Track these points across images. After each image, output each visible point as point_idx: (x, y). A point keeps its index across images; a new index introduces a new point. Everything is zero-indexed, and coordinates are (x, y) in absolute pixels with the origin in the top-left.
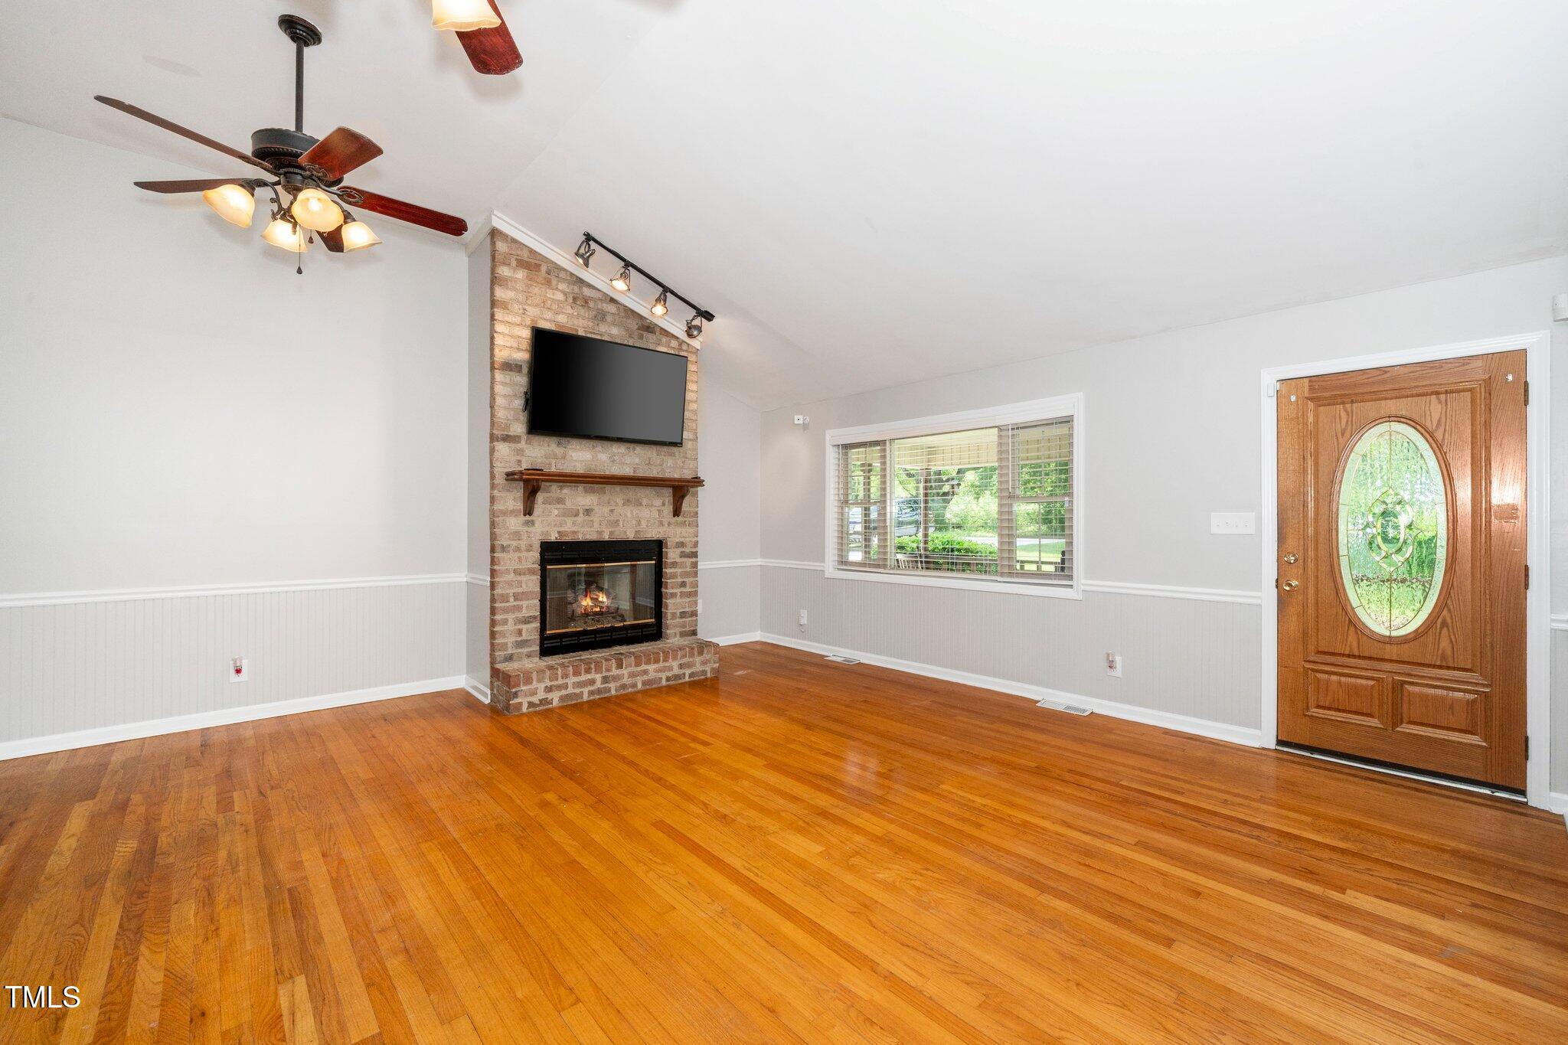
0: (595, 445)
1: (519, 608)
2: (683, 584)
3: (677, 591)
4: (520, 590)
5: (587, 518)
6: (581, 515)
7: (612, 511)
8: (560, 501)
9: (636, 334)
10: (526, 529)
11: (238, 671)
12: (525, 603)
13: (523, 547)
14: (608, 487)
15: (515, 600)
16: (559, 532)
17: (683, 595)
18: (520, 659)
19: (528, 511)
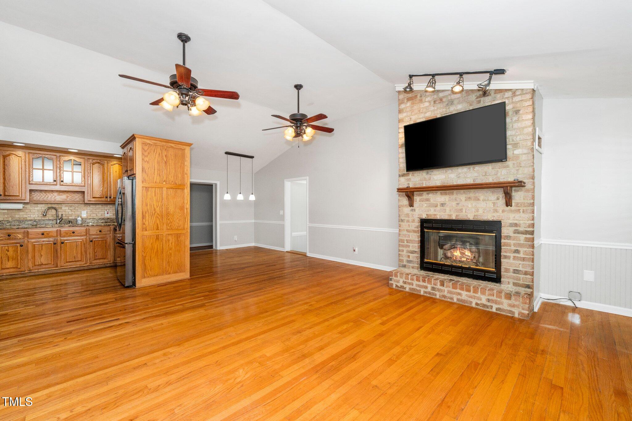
0: (447, 170)
1: (409, 246)
2: (517, 251)
3: (512, 255)
4: (409, 239)
5: (442, 208)
6: (439, 206)
7: (458, 204)
8: (428, 200)
9: (475, 102)
10: (412, 213)
11: (354, 251)
12: (411, 245)
13: (410, 221)
14: (455, 191)
15: (407, 242)
16: (427, 215)
17: (515, 258)
18: (409, 268)
19: (411, 205)
